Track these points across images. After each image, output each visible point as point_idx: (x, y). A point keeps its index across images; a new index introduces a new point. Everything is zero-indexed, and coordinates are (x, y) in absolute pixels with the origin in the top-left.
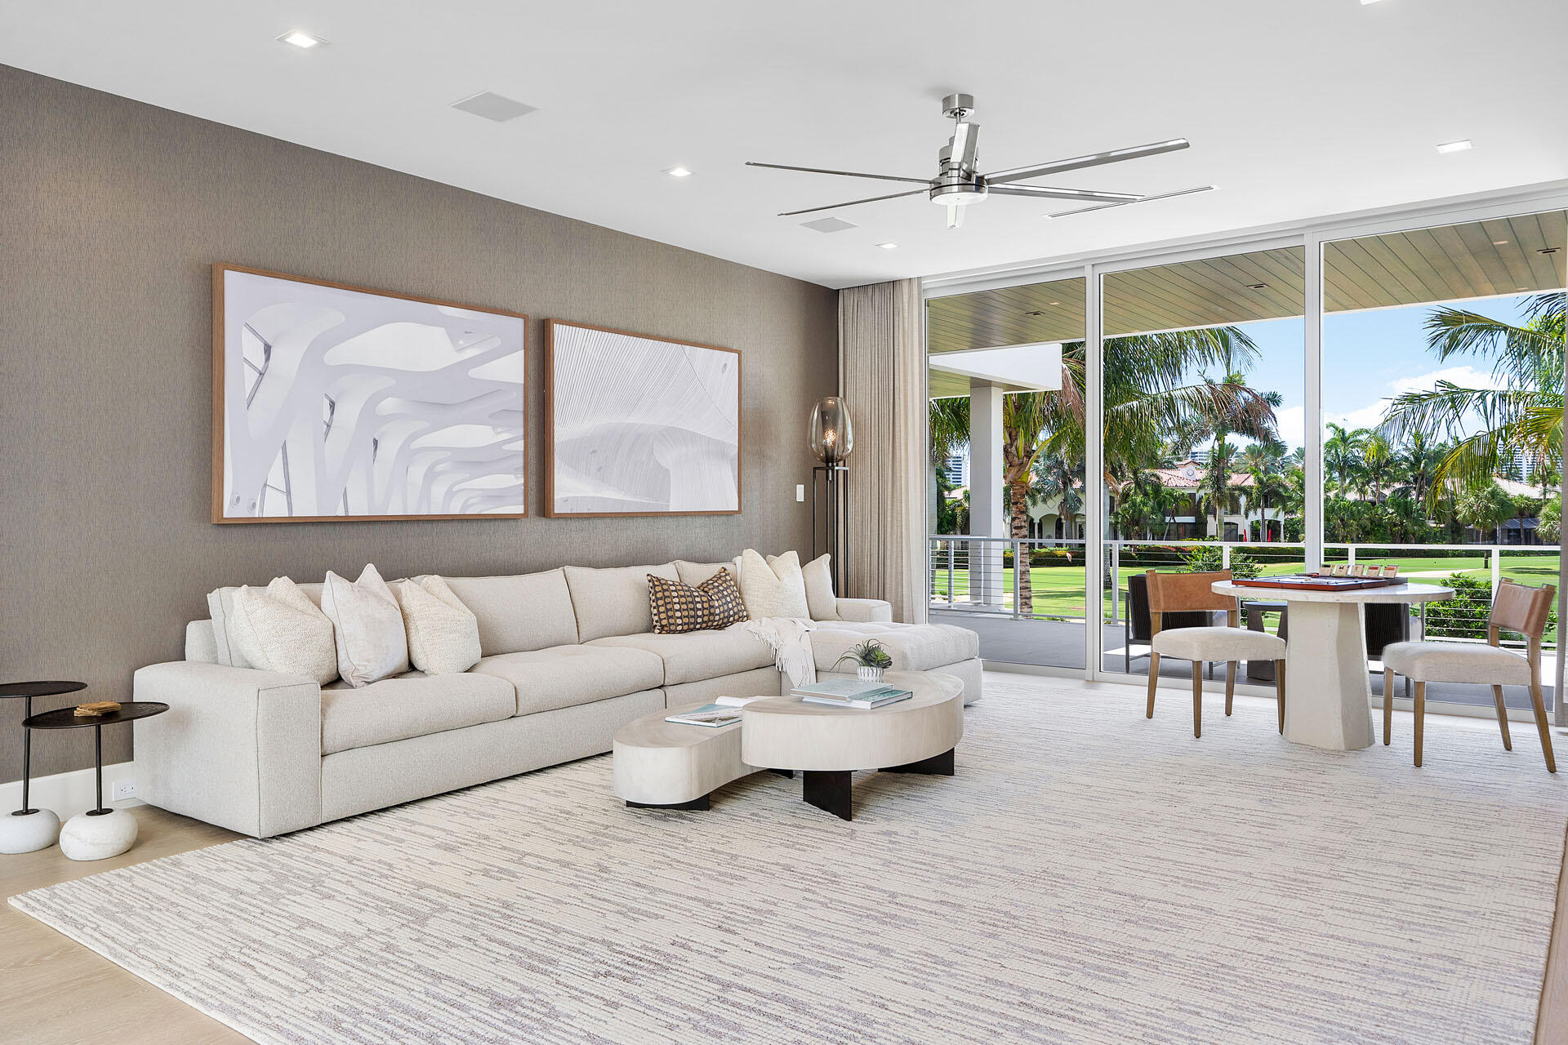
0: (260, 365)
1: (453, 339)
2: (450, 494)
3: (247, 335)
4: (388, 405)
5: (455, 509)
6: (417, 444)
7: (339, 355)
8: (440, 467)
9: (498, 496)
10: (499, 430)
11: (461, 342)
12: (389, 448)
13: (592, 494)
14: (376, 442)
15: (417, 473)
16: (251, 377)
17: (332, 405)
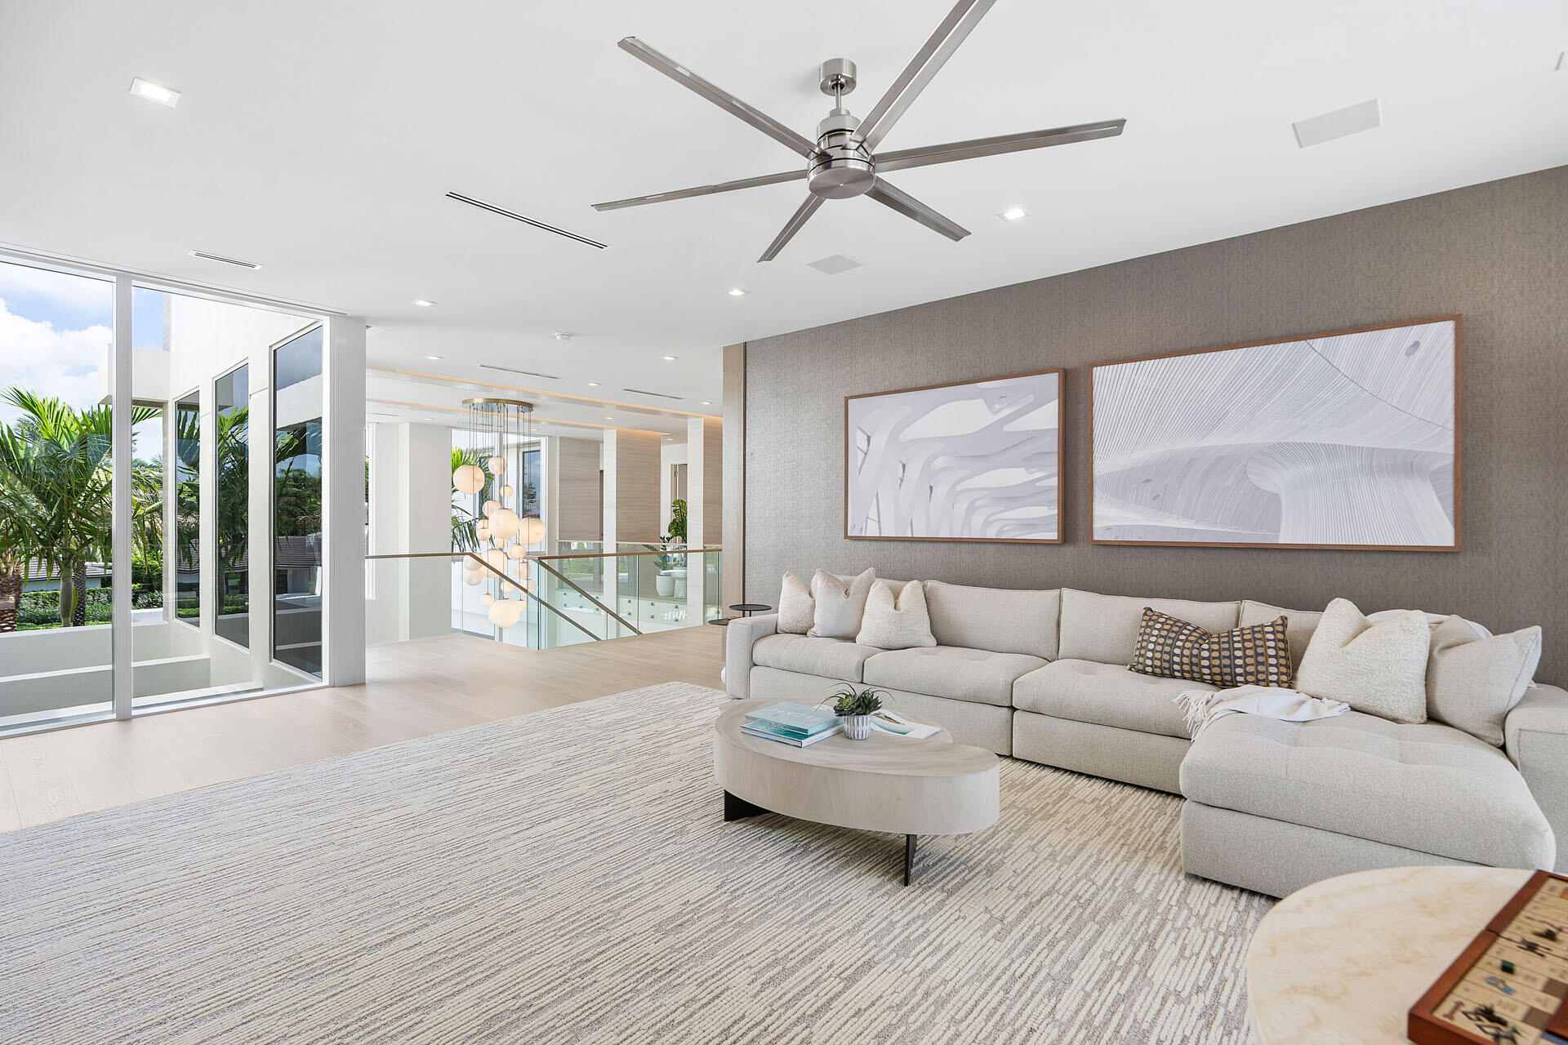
0: (865, 449)
1: (990, 405)
2: (987, 523)
3: (859, 433)
4: (940, 462)
5: (991, 534)
6: (959, 488)
7: (907, 435)
8: (979, 503)
9: (1032, 525)
10: (1033, 470)
11: (997, 406)
12: (940, 491)
13: (1143, 523)
14: (931, 488)
15: (961, 507)
16: (861, 455)
17: (904, 466)
